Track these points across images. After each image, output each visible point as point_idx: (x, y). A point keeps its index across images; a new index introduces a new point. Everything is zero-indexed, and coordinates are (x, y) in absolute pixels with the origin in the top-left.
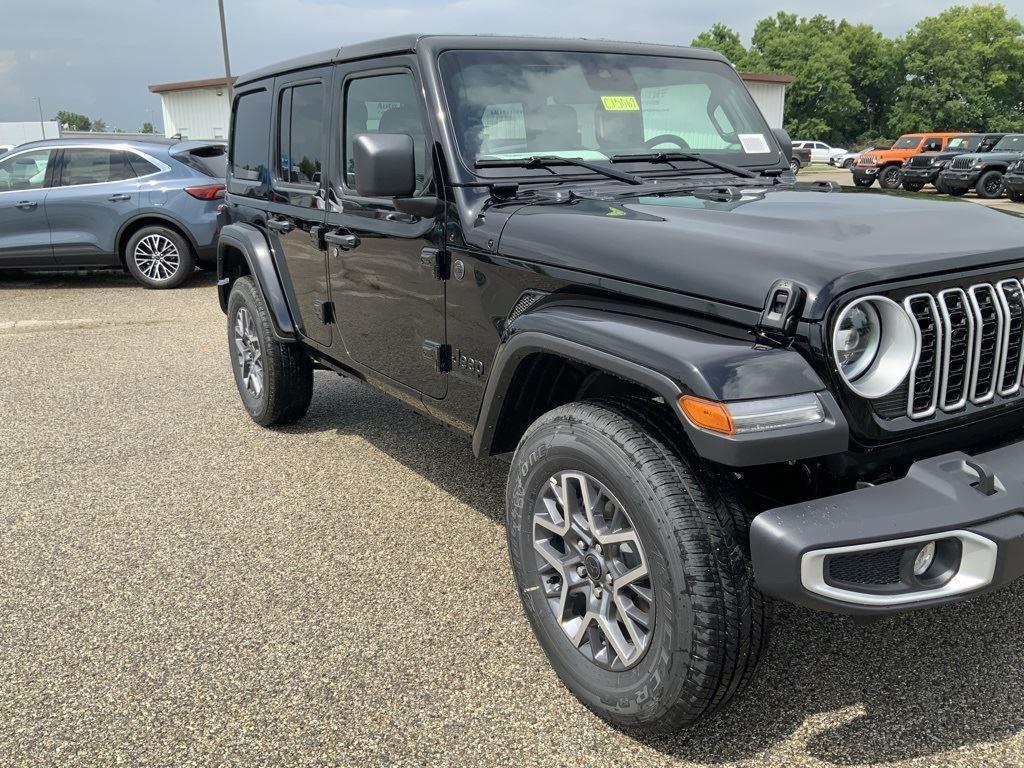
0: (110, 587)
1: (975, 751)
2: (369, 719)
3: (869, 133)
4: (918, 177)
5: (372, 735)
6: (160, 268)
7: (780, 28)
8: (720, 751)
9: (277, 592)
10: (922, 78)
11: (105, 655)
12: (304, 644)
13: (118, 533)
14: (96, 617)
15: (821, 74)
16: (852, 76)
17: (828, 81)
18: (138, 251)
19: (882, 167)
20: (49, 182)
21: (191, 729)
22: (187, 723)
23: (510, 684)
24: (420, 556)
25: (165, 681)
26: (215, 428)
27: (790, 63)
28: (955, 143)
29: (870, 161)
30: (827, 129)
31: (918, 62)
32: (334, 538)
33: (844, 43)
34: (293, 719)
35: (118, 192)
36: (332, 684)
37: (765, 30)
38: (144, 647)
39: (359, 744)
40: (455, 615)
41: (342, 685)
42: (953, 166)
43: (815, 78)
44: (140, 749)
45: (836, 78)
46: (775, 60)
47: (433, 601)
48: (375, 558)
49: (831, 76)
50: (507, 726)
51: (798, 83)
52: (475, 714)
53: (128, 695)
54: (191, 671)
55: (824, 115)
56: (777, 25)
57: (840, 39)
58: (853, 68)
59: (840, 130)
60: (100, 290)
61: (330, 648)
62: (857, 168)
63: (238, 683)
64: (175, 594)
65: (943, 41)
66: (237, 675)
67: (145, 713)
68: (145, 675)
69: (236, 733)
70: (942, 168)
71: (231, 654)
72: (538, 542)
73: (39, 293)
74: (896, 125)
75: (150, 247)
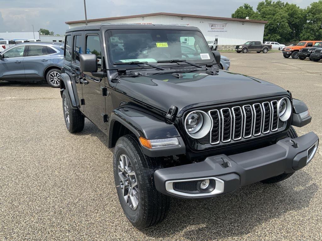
0: (13, 179)
1: (232, 239)
2: (69, 220)
3: (294, 40)
4: (304, 55)
5: (68, 225)
6: (56, 82)
7: (266, 5)
8: (160, 234)
9: (57, 183)
10: (312, 22)
11: (5, 198)
12: (59, 198)
13: (20, 164)
14: (6, 187)
15: (278, 20)
16: (289, 21)
17: (280, 22)
18: (50, 76)
19: (292, 51)
20: (24, 55)
21: (21, 220)
22: (21, 218)
23: (111, 212)
24: (100, 175)
25: (19, 206)
26: (57, 133)
27: (268, 16)
28: (317, 44)
29: (289, 50)
30: (280, 38)
31: (311, 17)
32: (78, 168)
33: (287, 10)
34: (49, 219)
35: (44, 59)
36: (62, 210)
37: (261, 5)
38: (16, 196)
39: (64, 226)
40: (103, 192)
41: (65, 210)
42: (315, 52)
43: (276, 21)
44: (6, 225)
45: (283, 21)
46: (264, 15)
47: (99, 188)
48: (87, 174)
49: (282, 21)
50: (105, 224)
51: (271, 23)
52: (98, 220)
53: (8, 210)
54: (26, 204)
55: (279, 33)
56: (265, 4)
57: (285, 9)
58: (289, 18)
59: (284, 38)
60: (39, 88)
61: (65, 200)
62: (285, 52)
63: (37, 208)
64: (29, 182)
65: (319, 10)
66: (38, 206)
67: (10, 215)
68: (14, 204)
69: (32, 222)
70: (311, 52)
71: (39, 200)
72: (120, 173)
73: (21, 88)
74: (302, 36)
75: (53, 75)
